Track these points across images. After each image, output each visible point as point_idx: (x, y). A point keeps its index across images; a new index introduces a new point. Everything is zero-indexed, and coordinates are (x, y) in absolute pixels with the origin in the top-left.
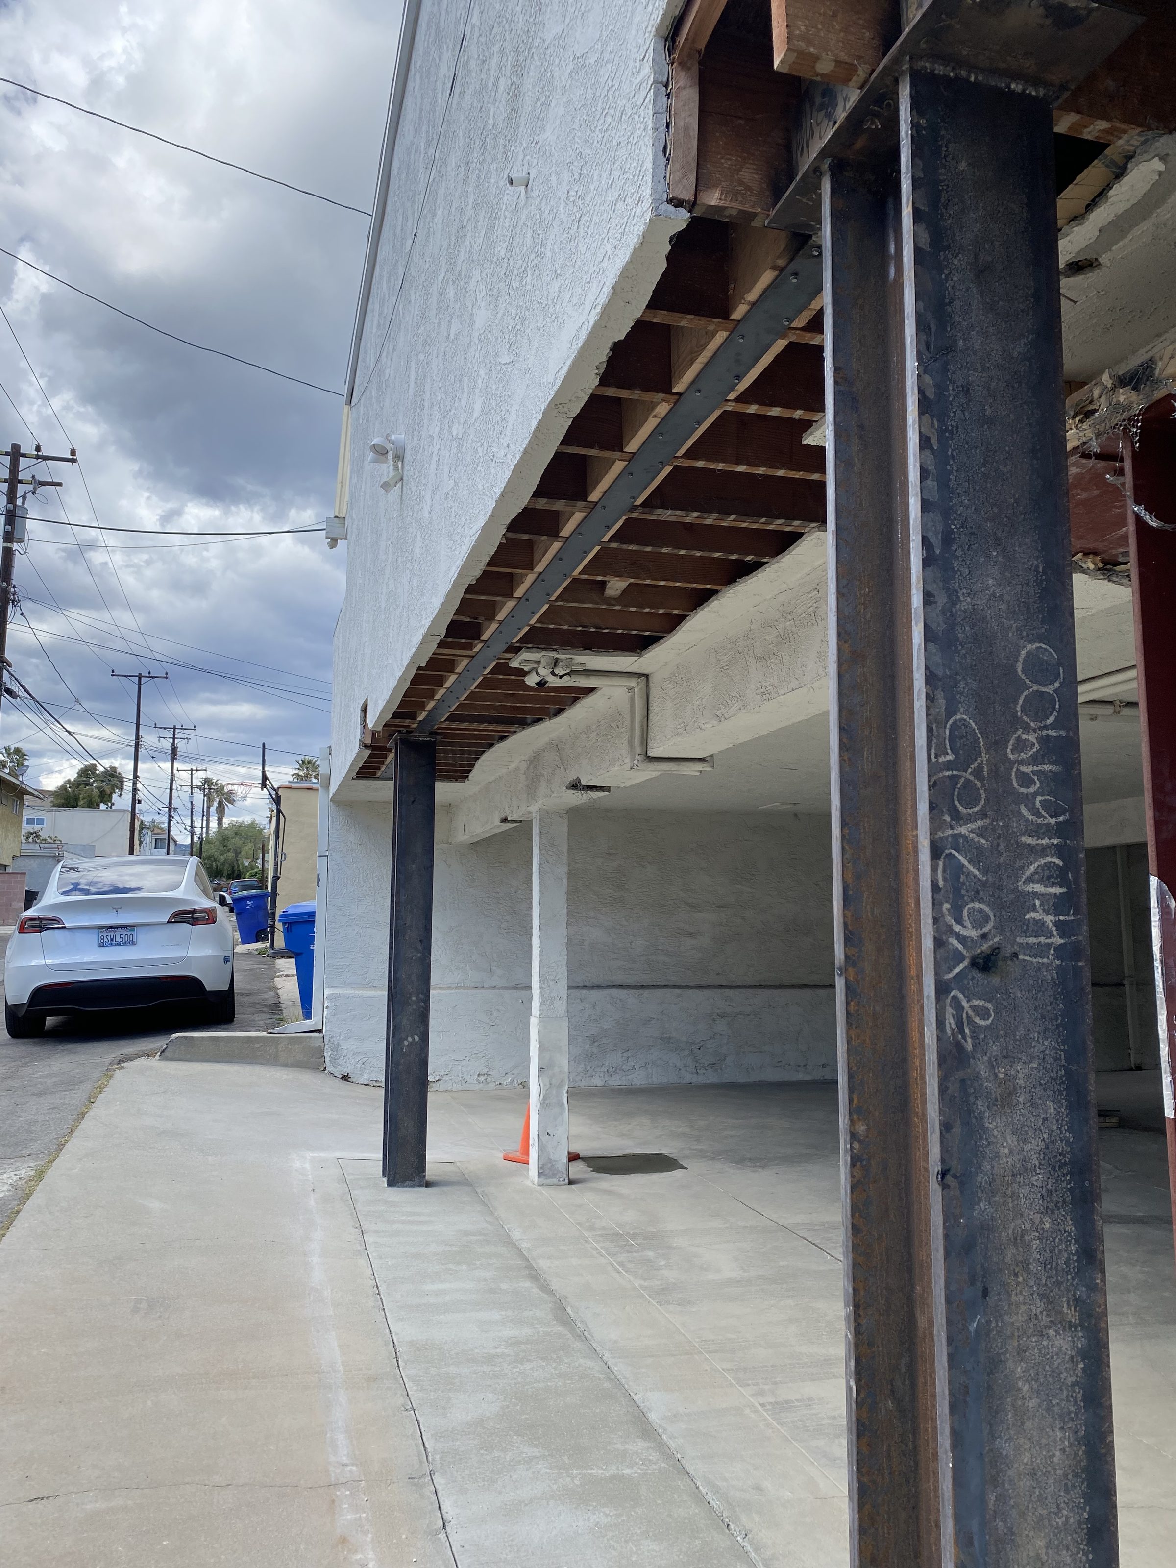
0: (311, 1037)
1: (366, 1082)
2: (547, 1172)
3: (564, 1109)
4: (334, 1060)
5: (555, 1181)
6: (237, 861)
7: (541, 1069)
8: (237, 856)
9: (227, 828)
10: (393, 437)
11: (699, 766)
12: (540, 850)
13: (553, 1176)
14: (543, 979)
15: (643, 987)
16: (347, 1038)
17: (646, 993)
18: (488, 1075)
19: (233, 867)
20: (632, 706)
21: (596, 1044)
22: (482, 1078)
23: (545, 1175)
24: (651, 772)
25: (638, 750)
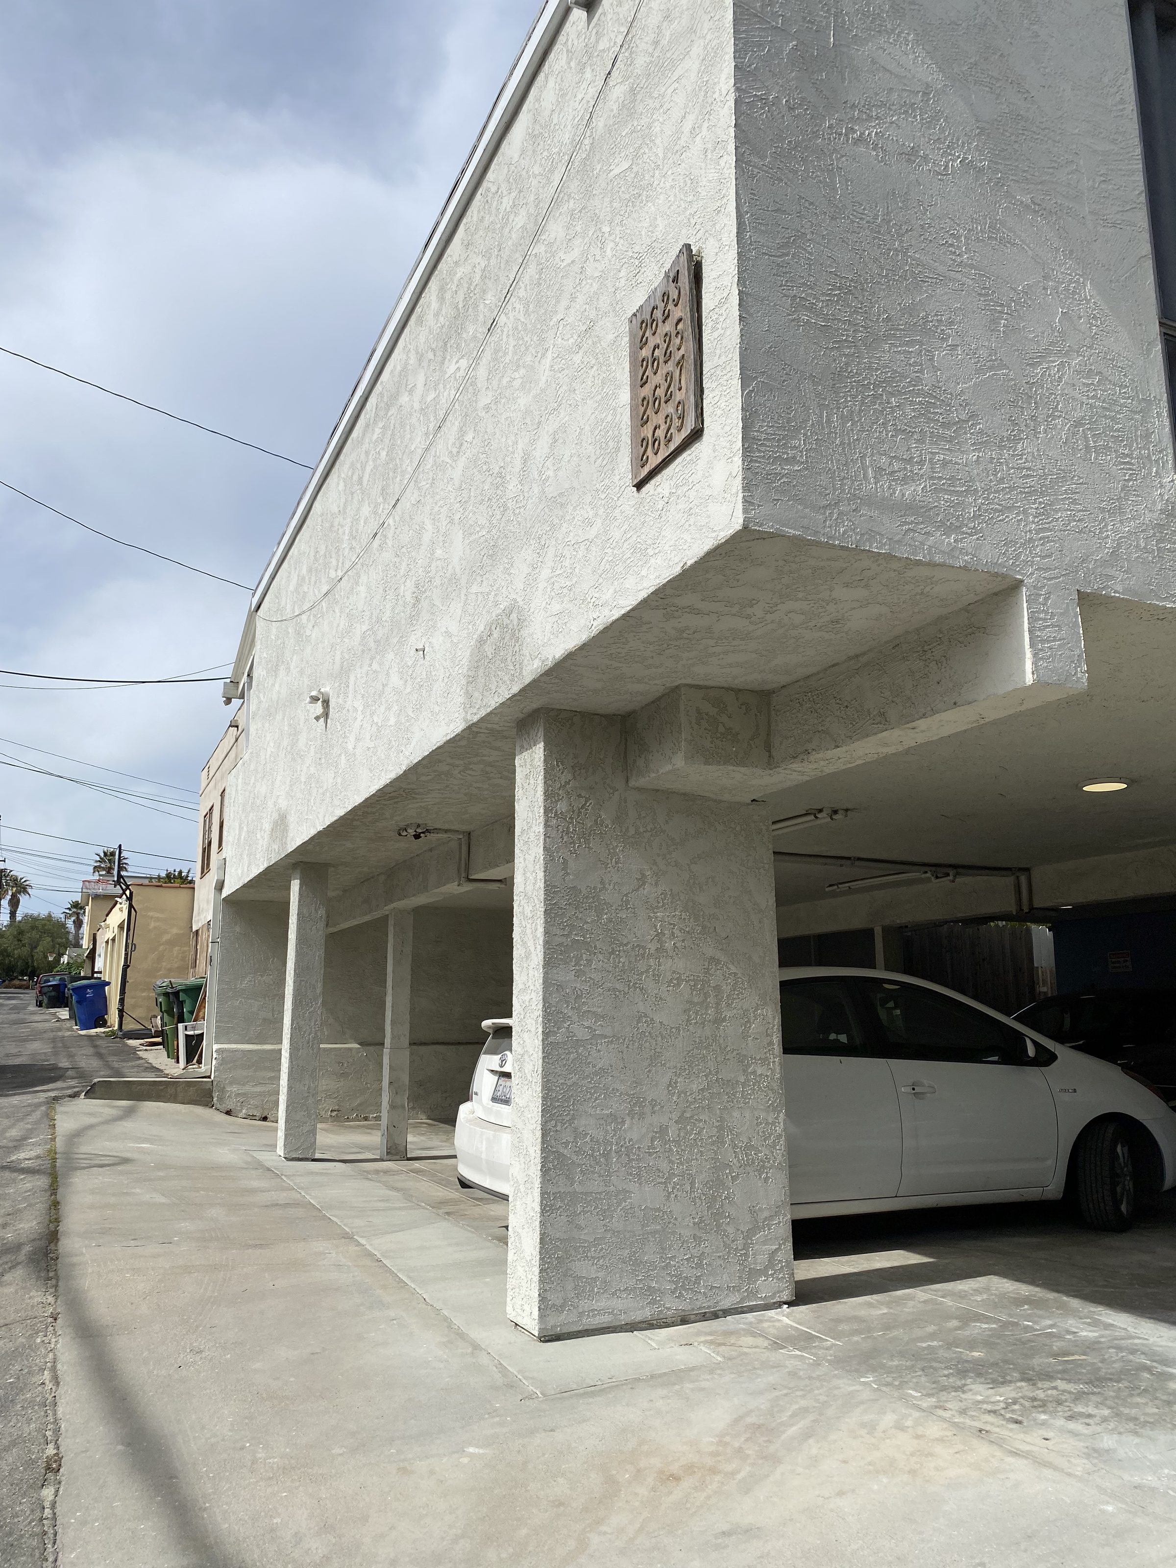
0: (202, 1082)
1: (245, 1116)
2: (393, 1151)
3: (405, 1110)
4: (221, 1099)
5: (398, 1157)
6: (33, 956)
7: (390, 1083)
8: (32, 951)
9: (20, 922)
10: (322, 690)
11: (498, 885)
12: (394, 936)
13: (396, 1154)
14: (393, 1022)
15: (459, 1043)
16: (231, 1083)
17: (461, 1048)
18: (338, 1111)
19: (27, 963)
20: (460, 848)
21: (422, 1088)
22: (334, 1114)
23: (391, 1154)
24: (468, 887)
25: (463, 875)
